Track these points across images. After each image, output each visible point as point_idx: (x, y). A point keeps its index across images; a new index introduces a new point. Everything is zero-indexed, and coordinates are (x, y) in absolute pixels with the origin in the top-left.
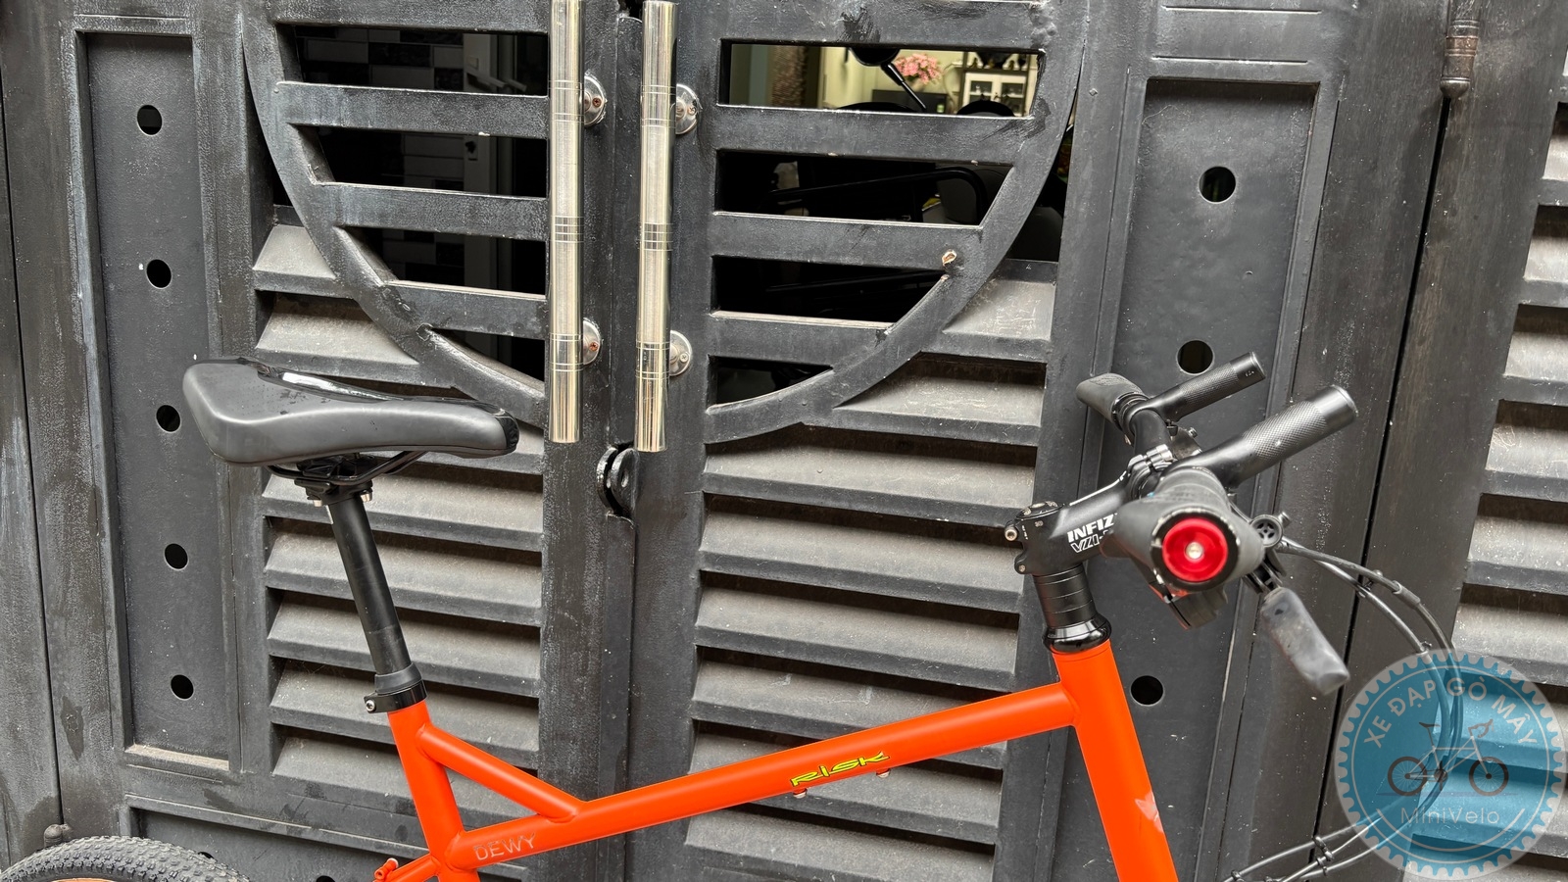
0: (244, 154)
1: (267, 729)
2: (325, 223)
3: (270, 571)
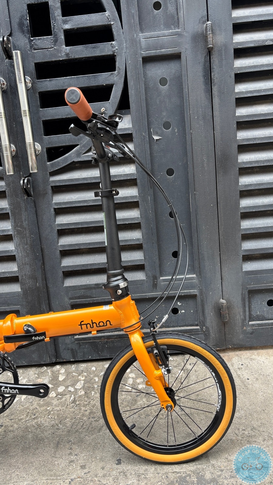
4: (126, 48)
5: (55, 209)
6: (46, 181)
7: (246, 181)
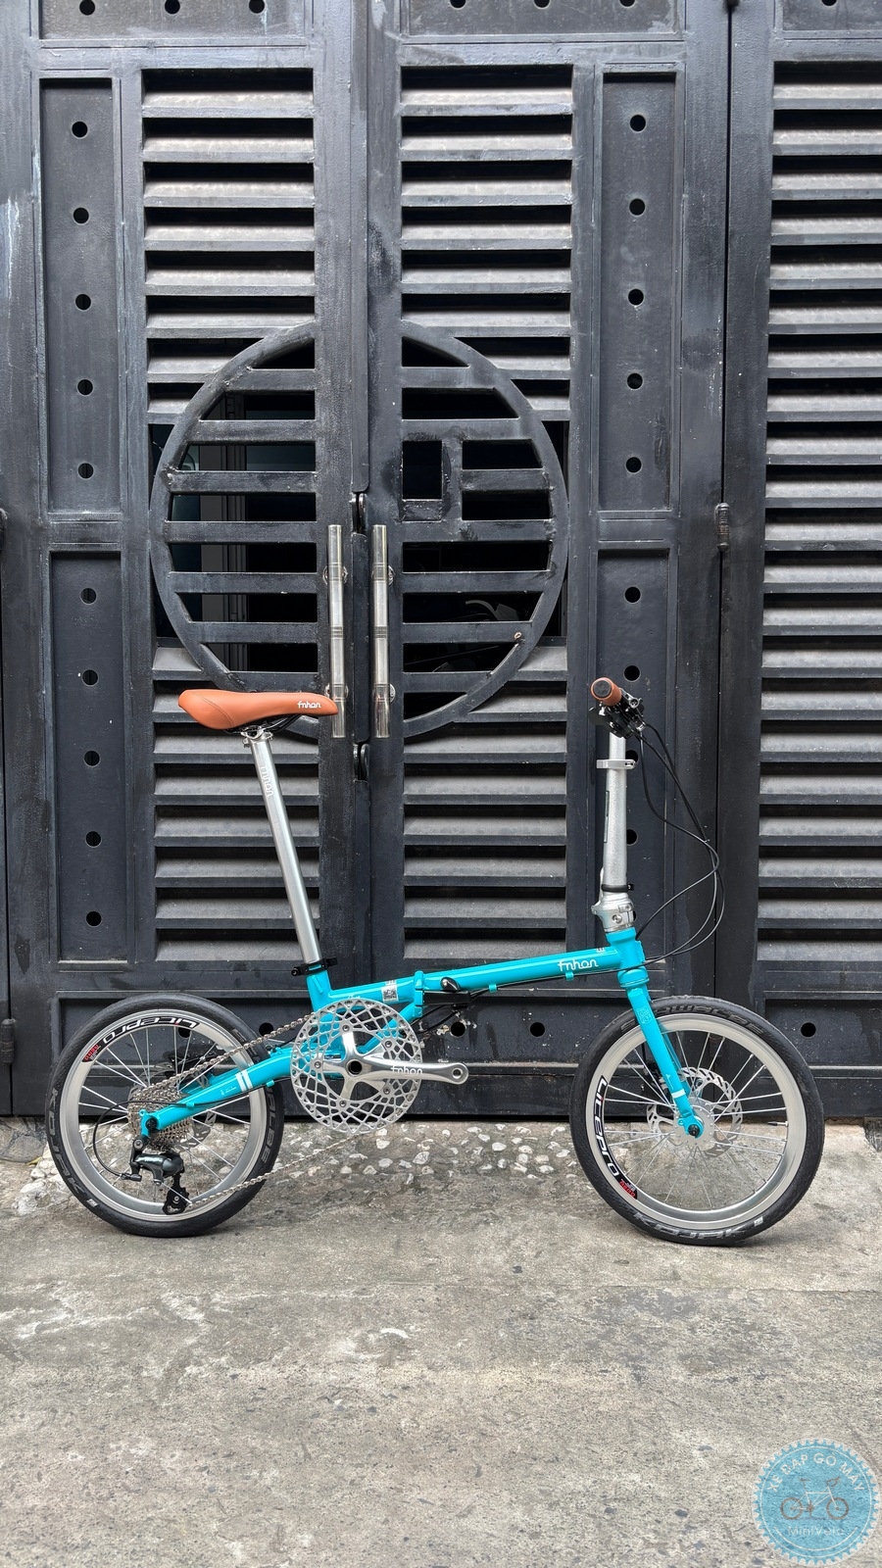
0: (149, 609)
1: (154, 931)
2: (195, 642)
3: (158, 837)
4: (572, 532)
5: (406, 806)
6: (397, 753)
7: (774, 787)
